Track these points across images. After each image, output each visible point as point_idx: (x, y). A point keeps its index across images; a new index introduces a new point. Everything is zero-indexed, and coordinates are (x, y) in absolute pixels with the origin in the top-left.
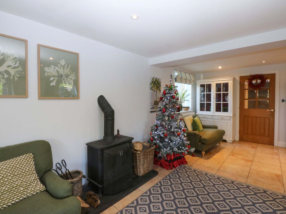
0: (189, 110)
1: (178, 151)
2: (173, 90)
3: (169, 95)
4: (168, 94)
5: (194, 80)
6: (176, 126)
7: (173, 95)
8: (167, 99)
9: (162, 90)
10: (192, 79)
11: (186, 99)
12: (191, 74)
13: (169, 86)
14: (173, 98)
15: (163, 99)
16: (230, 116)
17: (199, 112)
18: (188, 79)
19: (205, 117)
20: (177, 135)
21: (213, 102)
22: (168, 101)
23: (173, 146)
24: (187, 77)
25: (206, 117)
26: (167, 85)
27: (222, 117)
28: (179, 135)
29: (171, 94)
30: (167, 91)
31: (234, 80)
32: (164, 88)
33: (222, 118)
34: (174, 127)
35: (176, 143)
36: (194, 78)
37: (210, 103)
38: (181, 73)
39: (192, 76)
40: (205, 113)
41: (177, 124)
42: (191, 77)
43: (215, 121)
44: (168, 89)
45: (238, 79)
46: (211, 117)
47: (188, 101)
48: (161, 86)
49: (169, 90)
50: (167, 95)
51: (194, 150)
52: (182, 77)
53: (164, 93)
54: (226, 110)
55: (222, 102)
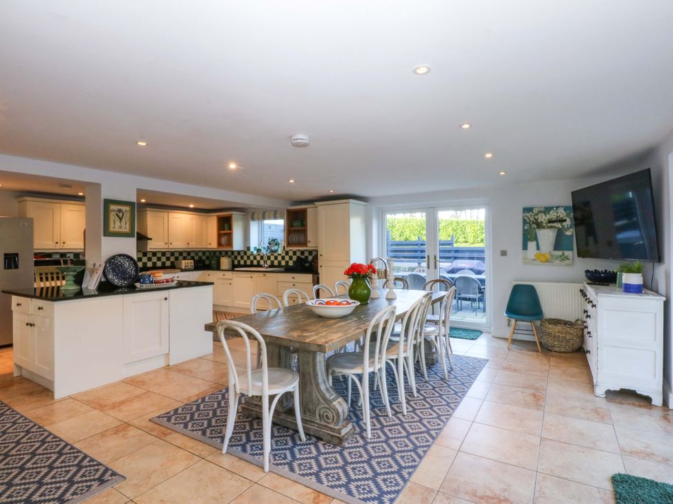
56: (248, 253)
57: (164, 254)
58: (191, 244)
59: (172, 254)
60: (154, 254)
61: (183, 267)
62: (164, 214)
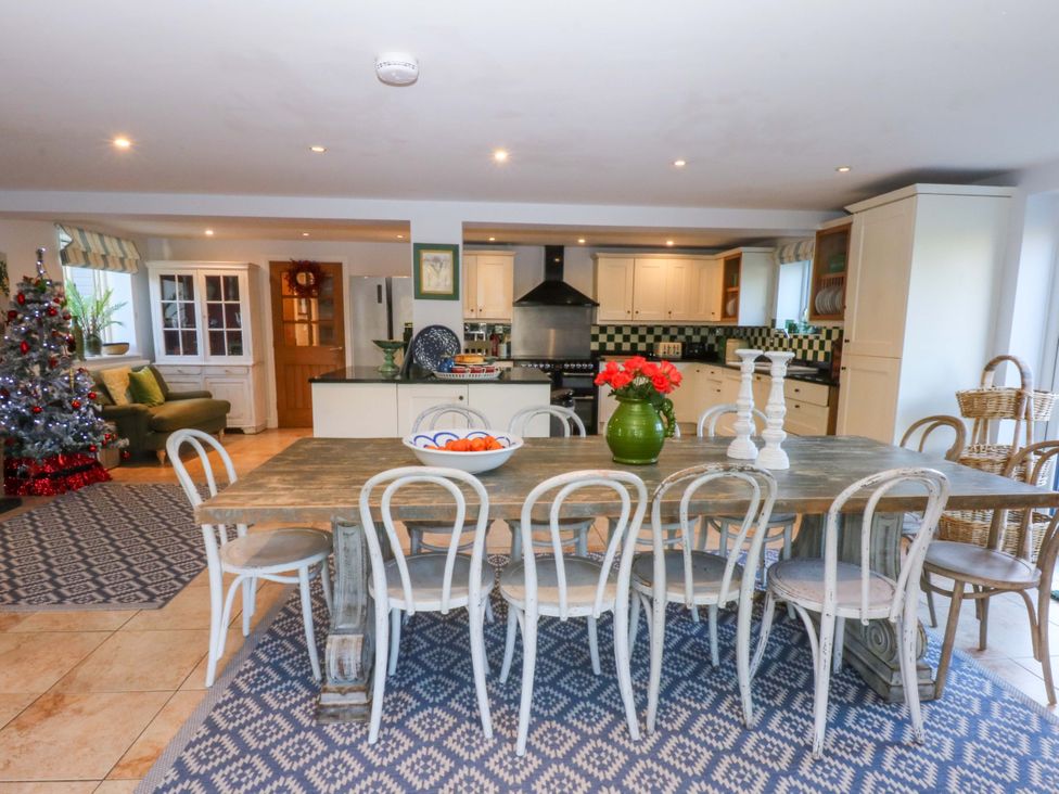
0: (128, 354)
1: (75, 444)
2: (48, 292)
3: (36, 305)
4: (35, 302)
5: (138, 258)
6: (67, 386)
7: (49, 307)
8: (33, 317)
9: (14, 291)
10: (130, 257)
11: (113, 317)
12: (127, 240)
13: (33, 282)
14: (51, 315)
15: (20, 316)
16: (247, 366)
17: (163, 358)
18: (112, 254)
19: (181, 372)
20: (70, 408)
21: (202, 329)
22: (34, 321)
23: (61, 435)
24: (110, 250)
25: (186, 370)
26: (29, 276)
27: (227, 368)
28: (76, 408)
29: (41, 303)
30: (31, 294)
31: (253, 269)
32: (18, 285)
33: (228, 372)
34: (61, 388)
35: (68, 426)
36: (136, 254)
37: (195, 333)
38: (83, 238)
39: (129, 248)
40: (181, 359)
41: (68, 382)
42: (126, 249)
43: (209, 380)
44: (33, 288)
45: (265, 268)
46: (198, 370)
47: (120, 323)
48: (9, 276)
49: (35, 291)
50: (29, 306)
51: (128, 444)
52: (89, 249)
53: (19, 301)
54: (237, 350)
55: (225, 329)
56: (773, 332)
57: (619, 329)
58: (674, 313)
59: (635, 330)
60: (603, 329)
61: (661, 354)
62: (625, 262)
